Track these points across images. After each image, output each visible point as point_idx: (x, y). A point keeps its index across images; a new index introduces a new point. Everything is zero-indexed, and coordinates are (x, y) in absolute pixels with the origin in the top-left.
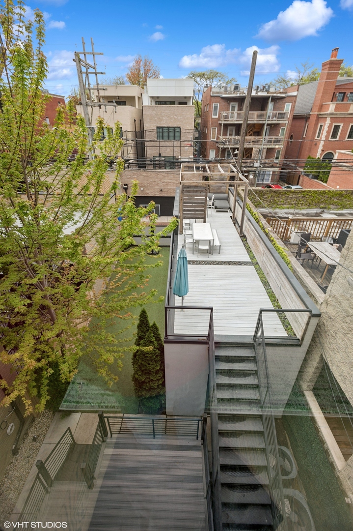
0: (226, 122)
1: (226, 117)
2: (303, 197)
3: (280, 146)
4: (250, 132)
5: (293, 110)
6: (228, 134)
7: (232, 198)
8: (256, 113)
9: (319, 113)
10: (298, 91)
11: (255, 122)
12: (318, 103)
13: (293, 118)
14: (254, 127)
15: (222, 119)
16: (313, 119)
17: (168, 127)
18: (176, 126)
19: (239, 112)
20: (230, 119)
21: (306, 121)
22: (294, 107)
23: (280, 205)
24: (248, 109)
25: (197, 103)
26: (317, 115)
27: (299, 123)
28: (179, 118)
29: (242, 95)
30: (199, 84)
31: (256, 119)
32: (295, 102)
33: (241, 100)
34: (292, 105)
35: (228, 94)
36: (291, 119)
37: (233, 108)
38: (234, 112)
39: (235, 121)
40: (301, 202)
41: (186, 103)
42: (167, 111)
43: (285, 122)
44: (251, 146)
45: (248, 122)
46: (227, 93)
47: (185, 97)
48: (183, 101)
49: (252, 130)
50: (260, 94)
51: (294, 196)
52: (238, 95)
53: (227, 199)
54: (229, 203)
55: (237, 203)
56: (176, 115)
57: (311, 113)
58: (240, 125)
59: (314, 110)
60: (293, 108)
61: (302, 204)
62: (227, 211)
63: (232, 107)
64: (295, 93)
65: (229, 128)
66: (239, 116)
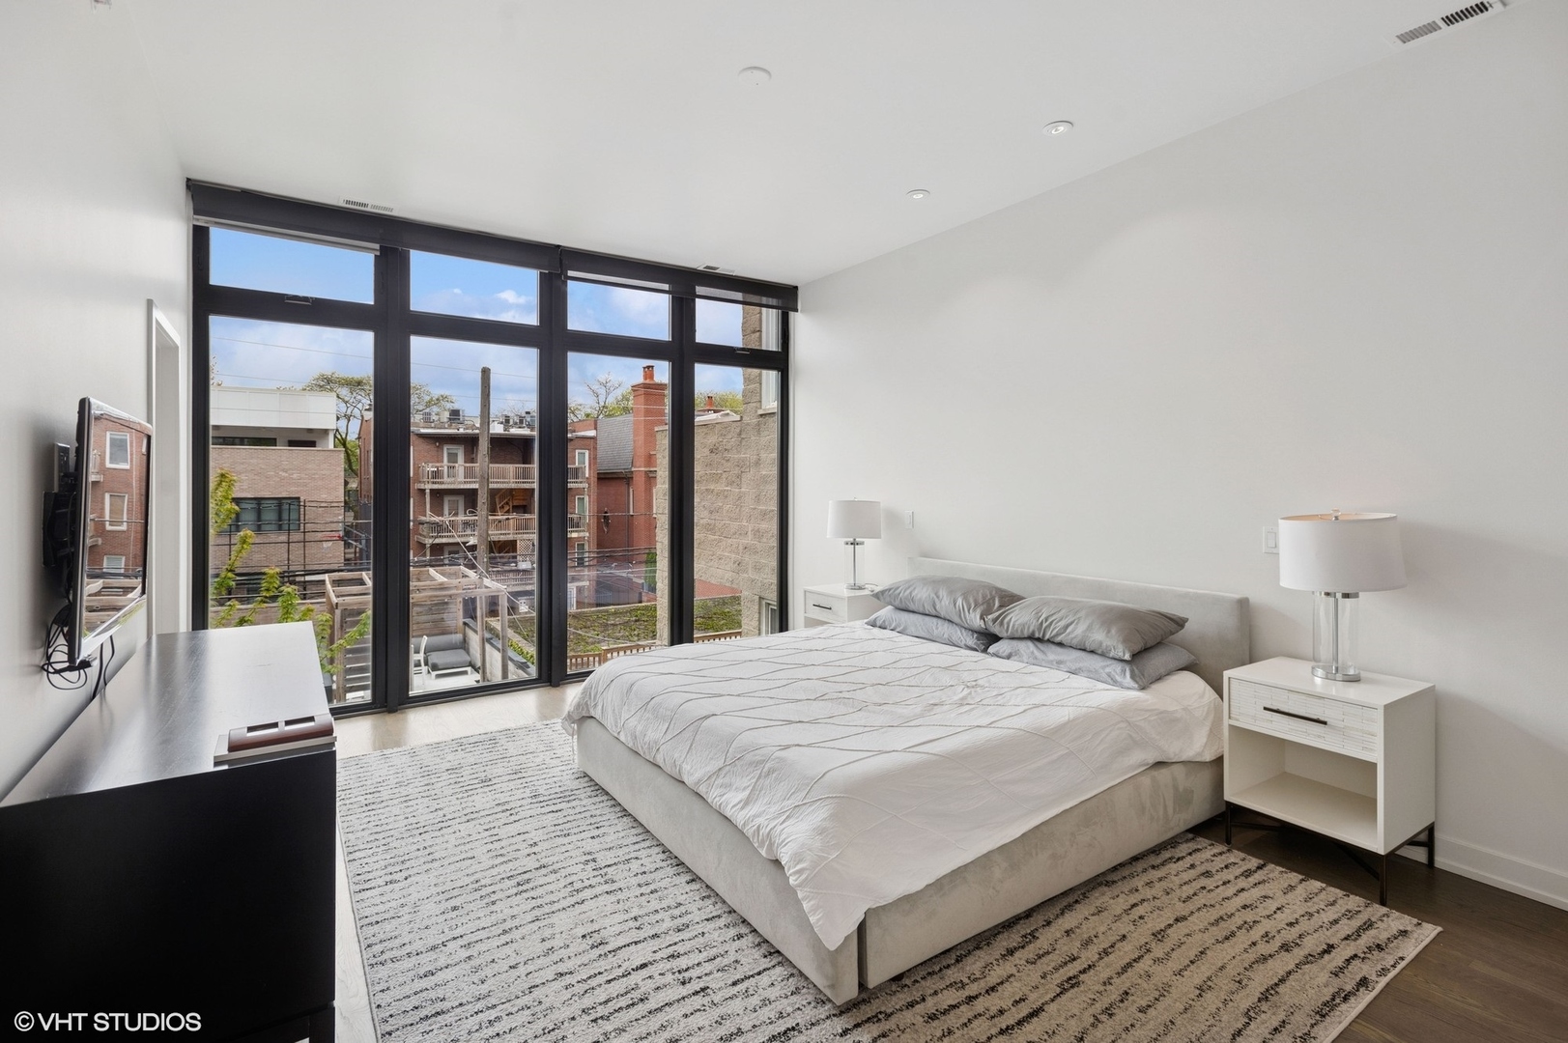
0: (436, 486)
1: (437, 475)
2: (636, 621)
3: (582, 534)
4: (502, 507)
5: (595, 463)
6: (446, 511)
7: (475, 640)
8: (511, 468)
9: (647, 469)
10: (596, 429)
11: (513, 486)
12: (641, 452)
13: (598, 479)
14: (513, 496)
15: (426, 480)
16: (639, 481)
17: (259, 500)
18: (284, 495)
19: (468, 465)
20: (446, 479)
21: (628, 484)
22: (595, 458)
23: (593, 643)
24: (487, 459)
25: (344, 443)
26: (646, 472)
27: (612, 488)
28: (295, 476)
29: (470, 431)
30: (346, 402)
31: (512, 480)
32: (595, 448)
33: (470, 442)
34: (590, 454)
35: (434, 428)
36: (594, 480)
37: (453, 458)
38: (457, 465)
39: (460, 483)
40: (636, 632)
41: (312, 444)
42: (254, 461)
43: (581, 486)
44: (510, 537)
45: (491, 486)
46: (433, 425)
47: (310, 431)
48: (304, 439)
49: (507, 503)
50: (514, 431)
51: (618, 620)
52: (461, 431)
53: (464, 645)
54: (468, 653)
55: (488, 646)
56: (284, 471)
57: (633, 469)
58: (474, 492)
59: (638, 464)
60: (593, 459)
61: (638, 635)
62: (465, 673)
63: (449, 454)
64: (592, 433)
65: (447, 500)
66: (469, 473)
